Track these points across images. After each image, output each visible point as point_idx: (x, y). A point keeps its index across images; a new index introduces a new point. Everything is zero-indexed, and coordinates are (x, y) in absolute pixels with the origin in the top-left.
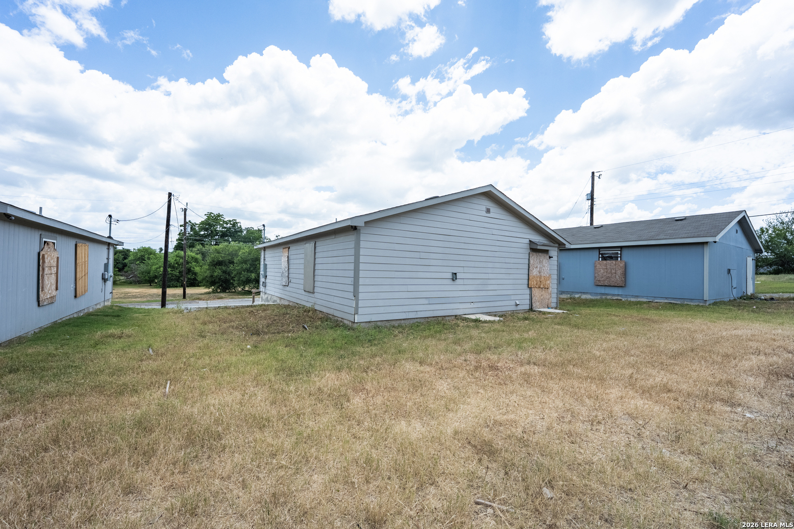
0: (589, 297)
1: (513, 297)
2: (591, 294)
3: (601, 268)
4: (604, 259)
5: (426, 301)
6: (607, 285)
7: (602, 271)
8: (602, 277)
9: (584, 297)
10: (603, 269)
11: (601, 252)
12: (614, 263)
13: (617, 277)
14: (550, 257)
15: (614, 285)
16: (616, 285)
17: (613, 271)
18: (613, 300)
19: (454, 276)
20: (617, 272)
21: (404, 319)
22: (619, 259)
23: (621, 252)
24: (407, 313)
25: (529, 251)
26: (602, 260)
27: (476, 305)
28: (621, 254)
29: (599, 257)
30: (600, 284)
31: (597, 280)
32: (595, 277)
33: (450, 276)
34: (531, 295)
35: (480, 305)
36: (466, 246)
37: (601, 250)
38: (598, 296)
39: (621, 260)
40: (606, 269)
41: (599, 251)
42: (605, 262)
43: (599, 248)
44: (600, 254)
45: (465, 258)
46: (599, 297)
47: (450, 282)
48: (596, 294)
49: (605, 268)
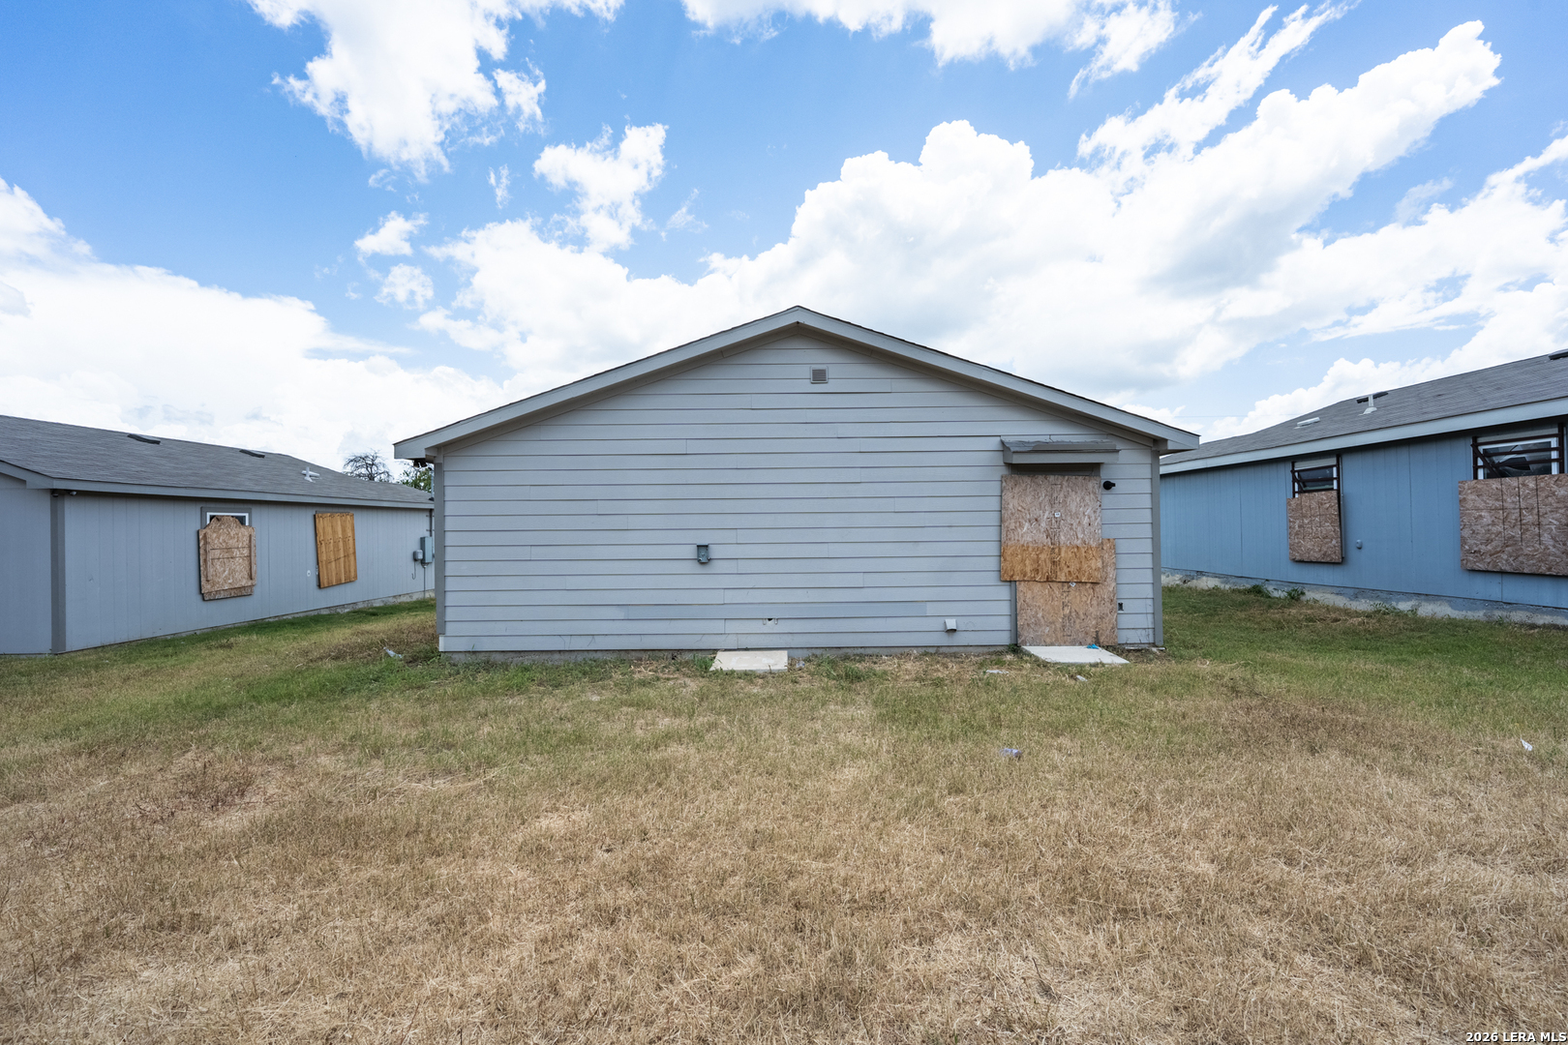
0: (1442, 610)
1: (930, 609)
2: (1450, 600)
3: (1482, 505)
4: (1496, 472)
5: (620, 614)
6: (1508, 568)
7: (1487, 518)
8: (1488, 541)
9: (1427, 610)
10: (1490, 510)
11: (1481, 449)
12: (1532, 485)
13: (1546, 538)
14: (1108, 486)
15: (1534, 570)
16: (1543, 569)
17: (1529, 518)
18: (1533, 626)
19: (703, 555)
20: (1544, 521)
21: (560, 651)
22: (1555, 468)
23: (1561, 442)
24: (567, 639)
25: (1004, 471)
26: (1488, 476)
27: (784, 627)
28: (1560, 449)
29: (1476, 468)
30: (1481, 566)
31: (1469, 552)
32: (1463, 541)
33: (690, 552)
34: (1014, 601)
35: (797, 626)
36: (742, 477)
37: (1481, 440)
38: (1477, 609)
39: (1561, 470)
40: (1503, 509)
41: (1475, 446)
42: (1495, 484)
43: (1474, 434)
44: (1476, 454)
45: (739, 506)
46: (1479, 615)
47: (695, 567)
48: (1471, 602)
49: (1498, 504)
